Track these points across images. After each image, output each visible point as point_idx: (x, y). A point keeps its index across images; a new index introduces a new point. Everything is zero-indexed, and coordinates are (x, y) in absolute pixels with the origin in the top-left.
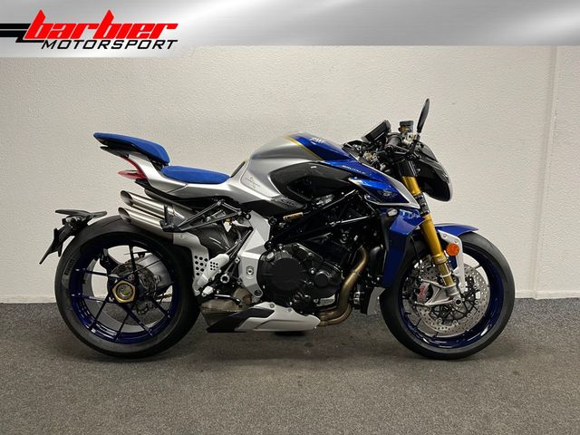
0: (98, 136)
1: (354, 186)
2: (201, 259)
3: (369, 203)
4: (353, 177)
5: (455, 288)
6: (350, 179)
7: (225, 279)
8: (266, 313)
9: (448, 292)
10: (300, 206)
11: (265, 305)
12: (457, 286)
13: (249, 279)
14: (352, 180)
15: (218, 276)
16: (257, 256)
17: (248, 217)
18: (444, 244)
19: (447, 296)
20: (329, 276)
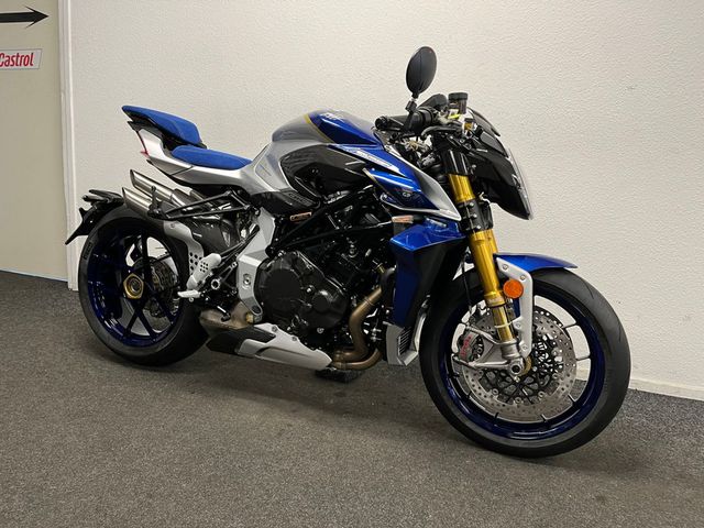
0: (126, 110)
1: (369, 181)
2: (196, 257)
3: (387, 206)
4: (369, 168)
5: (514, 347)
6: (365, 170)
7: (216, 284)
8: (267, 337)
9: (504, 351)
10: (308, 203)
11: (267, 327)
12: (517, 343)
13: (246, 290)
14: (368, 173)
15: (209, 280)
16: (257, 263)
17: (257, 213)
18: (503, 279)
19: (504, 357)
20: (331, 299)
